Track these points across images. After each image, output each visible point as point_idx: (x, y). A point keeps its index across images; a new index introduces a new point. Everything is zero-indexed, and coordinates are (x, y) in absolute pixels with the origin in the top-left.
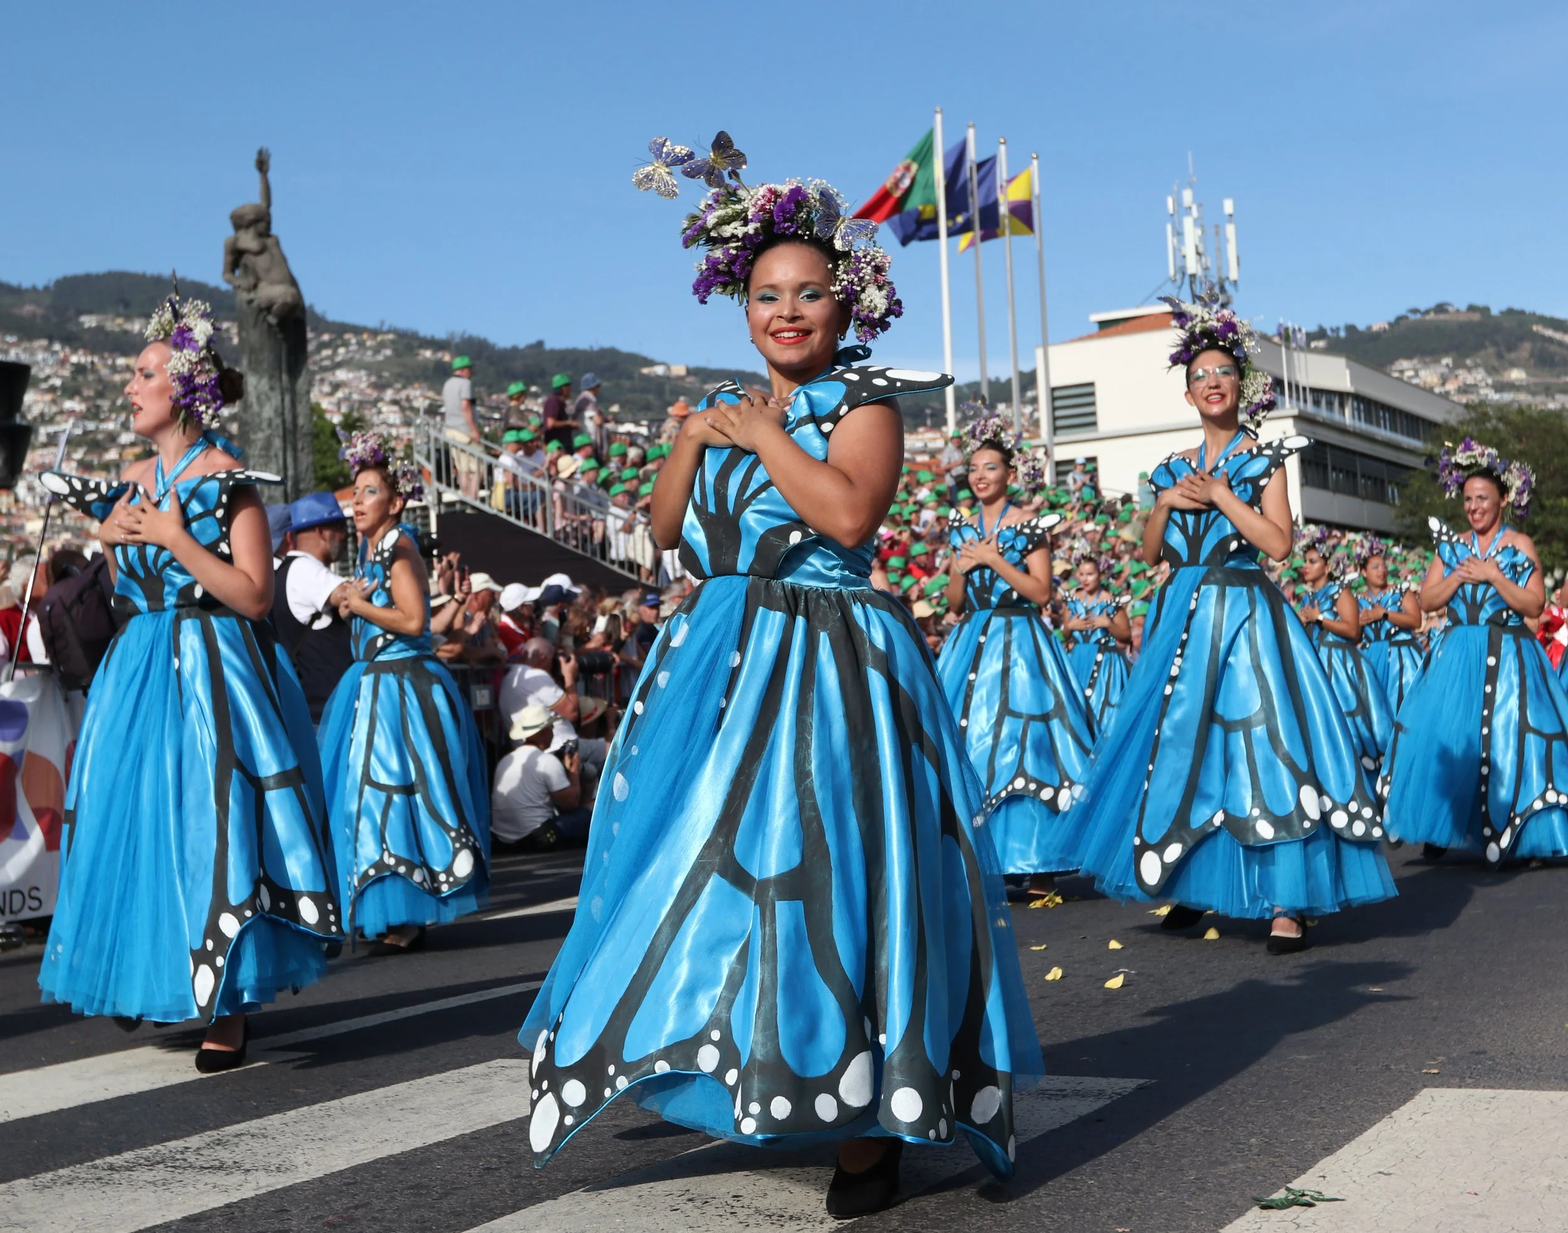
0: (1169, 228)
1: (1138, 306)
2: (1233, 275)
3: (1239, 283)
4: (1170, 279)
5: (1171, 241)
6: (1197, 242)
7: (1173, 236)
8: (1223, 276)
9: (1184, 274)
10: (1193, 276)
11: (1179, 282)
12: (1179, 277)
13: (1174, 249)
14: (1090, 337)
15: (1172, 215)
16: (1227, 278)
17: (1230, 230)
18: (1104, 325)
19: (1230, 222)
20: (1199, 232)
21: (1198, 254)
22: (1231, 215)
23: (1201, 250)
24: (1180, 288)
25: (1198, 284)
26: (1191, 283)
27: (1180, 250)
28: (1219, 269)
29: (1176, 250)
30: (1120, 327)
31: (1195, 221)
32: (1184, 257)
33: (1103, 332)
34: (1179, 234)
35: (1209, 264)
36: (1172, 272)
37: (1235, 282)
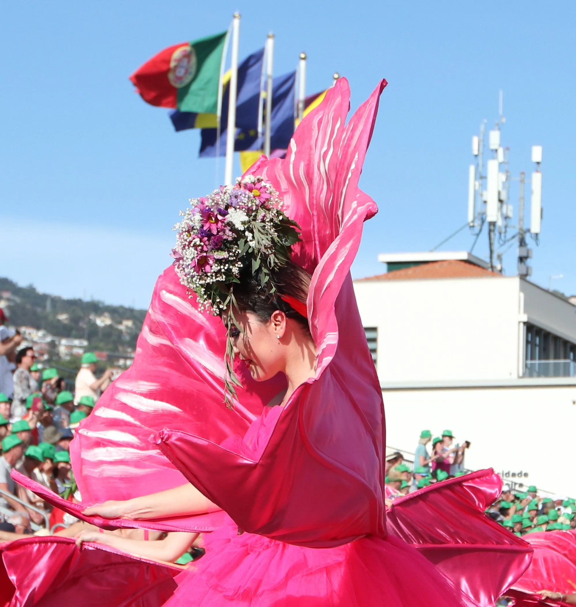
0: (472, 169)
1: (431, 251)
2: (535, 227)
3: (540, 237)
4: (468, 224)
5: (473, 184)
6: (500, 189)
7: (476, 179)
8: (525, 227)
9: (483, 221)
10: (493, 224)
11: (477, 229)
12: (477, 223)
13: (475, 192)
14: (377, 278)
15: (476, 156)
16: (529, 231)
17: (536, 179)
18: (393, 266)
19: (537, 171)
20: (503, 178)
21: (501, 201)
22: (538, 163)
23: (503, 197)
24: (478, 235)
25: (497, 232)
26: (490, 231)
27: (482, 195)
28: (521, 220)
29: (477, 194)
30: (410, 271)
31: (500, 164)
32: (485, 202)
33: (392, 274)
34: (482, 177)
35: (510, 214)
36: (470, 218)
37: (537, 234)
